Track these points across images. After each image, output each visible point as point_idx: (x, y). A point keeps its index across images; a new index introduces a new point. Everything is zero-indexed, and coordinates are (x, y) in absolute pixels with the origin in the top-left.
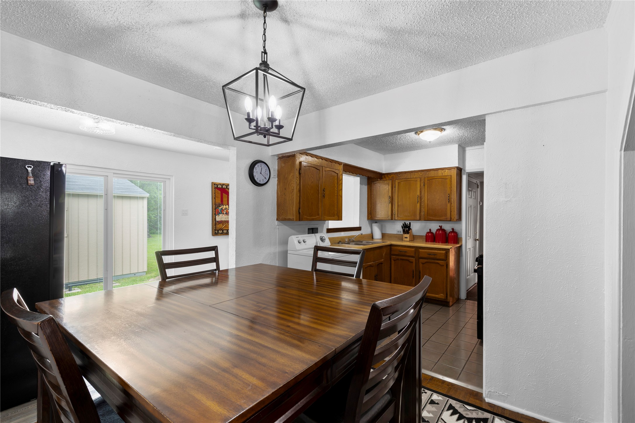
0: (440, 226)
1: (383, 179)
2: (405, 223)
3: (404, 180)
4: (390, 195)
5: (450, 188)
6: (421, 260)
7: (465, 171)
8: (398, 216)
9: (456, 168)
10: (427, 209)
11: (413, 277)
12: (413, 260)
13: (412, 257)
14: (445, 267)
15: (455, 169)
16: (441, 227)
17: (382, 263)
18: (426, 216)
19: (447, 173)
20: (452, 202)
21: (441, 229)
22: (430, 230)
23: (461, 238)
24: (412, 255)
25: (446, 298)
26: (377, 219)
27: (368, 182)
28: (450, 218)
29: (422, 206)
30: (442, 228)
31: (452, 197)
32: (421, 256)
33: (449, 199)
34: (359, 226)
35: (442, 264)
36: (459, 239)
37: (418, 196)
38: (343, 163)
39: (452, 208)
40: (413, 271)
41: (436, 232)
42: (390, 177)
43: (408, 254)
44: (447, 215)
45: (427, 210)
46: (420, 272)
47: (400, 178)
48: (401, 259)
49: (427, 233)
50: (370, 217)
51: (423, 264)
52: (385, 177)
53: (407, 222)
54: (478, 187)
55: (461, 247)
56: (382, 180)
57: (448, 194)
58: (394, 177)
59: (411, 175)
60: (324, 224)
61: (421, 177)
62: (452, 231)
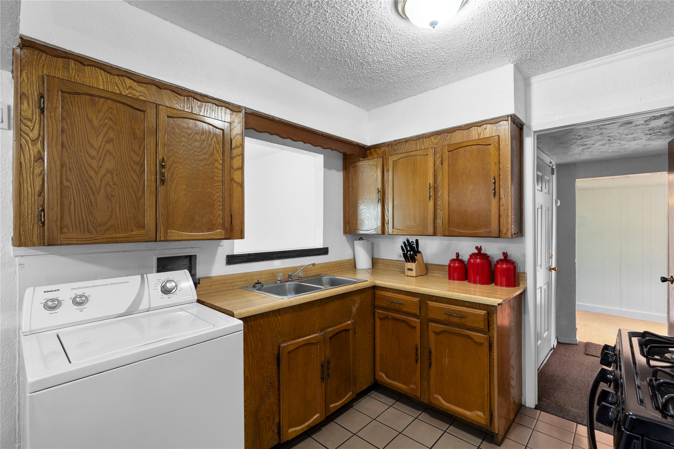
0: (477, 248)
1: (367, 157)
2: (408, 241)
3: (403, 155)
4: (379, 186)
5: (498, 164)
6: (432, 325)
7: (529, 128)
8: (393, 228)
9: (510, 118)
10: (449, 213)
11: (417, 361)
12: (416, 321)
13: (415, 316)
14: (487, 350)
15: (507, 120)
16: (479, 249)
17: (347, 330)
18: (447, 226)
19: (489, 131)
20: (502, 196)
21: (479, 254)
22: (458, 255)
23: (524, 273)
24: (414, 311)
25: (491, 424)
26: (361, 232)
27: (343, 166)
28: (497, 230)
29: (438, 207)
30: (482, 252)
31: (501, 183)
32: (431, 315)
33: (495, 188)
34: (322, 247)
35: (478, 340)
36: (518, 276)
37: (430, 185)
38: (246, 108)
39: (502, 208)
40: (416, 347)
41: (469, 260)
42: (380, 151)
43: (405, 309)
44: (490, 226)
45: (449, 215)
46: (430, 353)
47: (397, 152)
48: (393, 318)
49: (451, 261)
50: (347, 229)
51: (437, 333)
52: (371, 154)
53: (412, 239)
54: (553, 173)
55: (523, 294)
56: (367, 159)
57: (492, 178)
58: (386, 152)
59: (417, 144)
60: (219, 245)
61: (435, 146)
62: (503, 258)
